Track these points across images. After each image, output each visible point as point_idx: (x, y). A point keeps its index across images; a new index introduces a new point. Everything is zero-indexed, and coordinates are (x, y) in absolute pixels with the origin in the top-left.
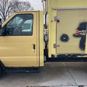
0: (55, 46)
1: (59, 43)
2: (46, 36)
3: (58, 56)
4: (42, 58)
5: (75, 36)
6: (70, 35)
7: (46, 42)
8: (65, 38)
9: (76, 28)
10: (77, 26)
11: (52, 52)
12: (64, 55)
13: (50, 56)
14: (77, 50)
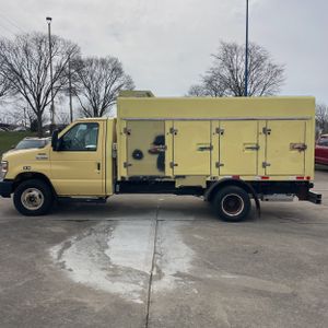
0: (126, 165)
1: (132, 161)
2: (114, 151)
3: (130, 178)
4: (109, 182)
5: (150, 152)
6: (145, 152)
7: (115, 160)
8: (138, 155)
9: (152, 141)
10: (152, 140)
11: (123, 173)
12: (137, 178)
13: (119, 179)
14: (154, 172)
